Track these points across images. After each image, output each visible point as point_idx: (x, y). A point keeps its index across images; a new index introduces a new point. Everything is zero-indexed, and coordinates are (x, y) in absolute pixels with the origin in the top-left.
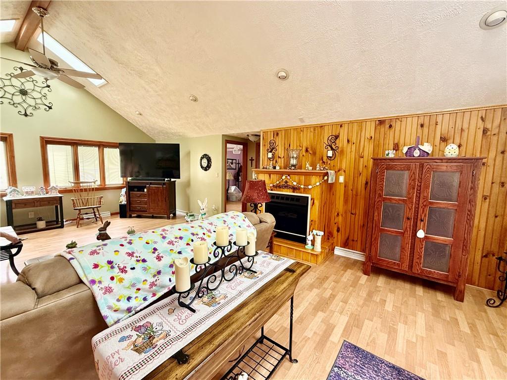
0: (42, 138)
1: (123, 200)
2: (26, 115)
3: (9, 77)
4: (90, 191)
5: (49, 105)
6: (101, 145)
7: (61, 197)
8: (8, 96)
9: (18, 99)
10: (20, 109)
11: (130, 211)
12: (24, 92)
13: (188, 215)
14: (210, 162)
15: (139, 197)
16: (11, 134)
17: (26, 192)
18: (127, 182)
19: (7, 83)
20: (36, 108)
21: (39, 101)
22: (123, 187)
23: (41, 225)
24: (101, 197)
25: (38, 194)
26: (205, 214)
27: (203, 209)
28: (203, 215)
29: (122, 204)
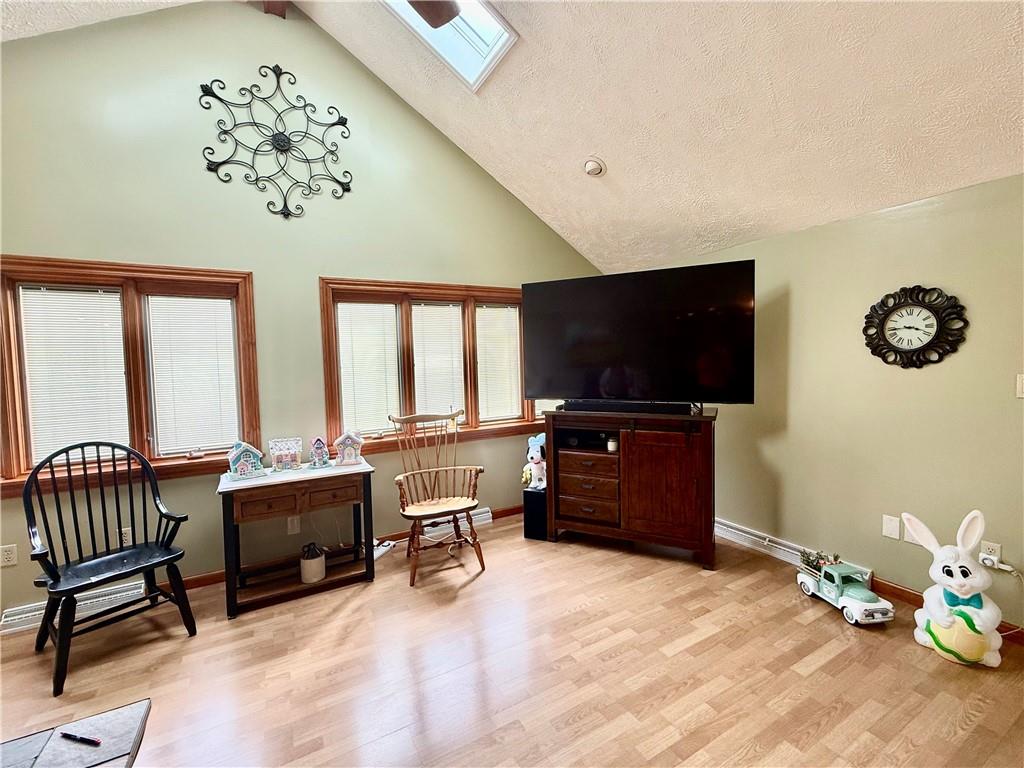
0: (325, 282)
1: (535, 475)
2: (286, 213)
3: (247, 98)
4: (443, 443)
5: (344, 180)
6: (470, 298)
8: (244, 156)
9: (267, 164)
10: (273, 194)
11: (558, 516)
12: (282, 144)
13: (829, 577)
14: (960, 324)
15: (588, 470)
16: (250, 275)
17: (279, 460)
18: (551, 417)
19: (242, 115)
20: (311, 190)
21: (318, 168)
22: (525, 426)
23: (312, 571)
24: (478, 472)
25: (308, 461)
26: (976, 600)
27: (965, 574)
28: (967, 602)
29: (529, 488)
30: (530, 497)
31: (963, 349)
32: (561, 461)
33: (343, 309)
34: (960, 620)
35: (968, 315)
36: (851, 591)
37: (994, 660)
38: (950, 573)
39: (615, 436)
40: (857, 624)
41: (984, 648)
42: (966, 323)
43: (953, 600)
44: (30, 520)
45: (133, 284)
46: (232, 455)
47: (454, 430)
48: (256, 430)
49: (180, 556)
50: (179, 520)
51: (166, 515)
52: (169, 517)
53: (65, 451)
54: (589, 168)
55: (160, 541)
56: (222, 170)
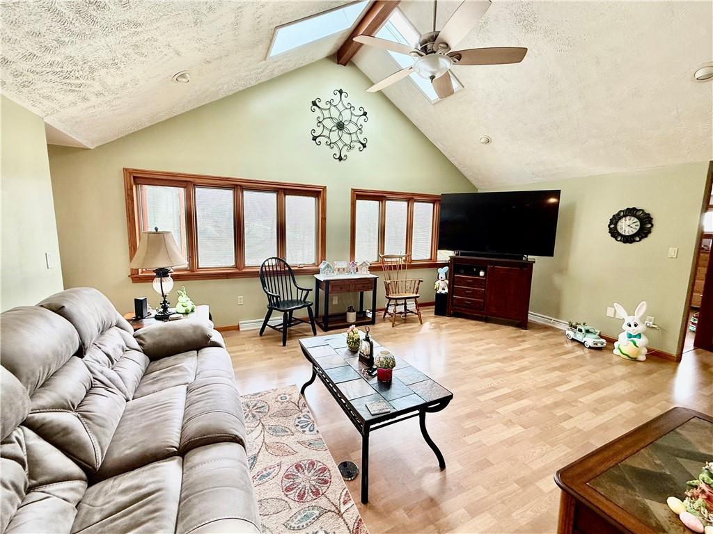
0: (354, 191)
1: (442, 286)
2: (340, 159)
3: (328, 106)
4: (400, 268)
5: (364, 142)
7: (376, 279)
8: (326, 133)
9: (334, 136)
10: (336, 151)
11: (452, 305)
12: (340, 126)
13: (580, 330)
14: (649, 226)
15: (469, 284)
16: (325, 187)
17: (339, 269)
18: (452, 258)
19: (326, 114)
20: (351, 148)
21: (354, 137)
22: (433, 265)
23: (352, 317)
24: (420, 281)
25: (349, 272)
26: (639, 336)
27: (636, 326)
28: (635, 337)
29: (438, 292)
30: (439, 296)
31: (650, 236)
32: (455, 280)
33: (359, 202)
34: (632, 343)
35: (654, 222)
36: (589, 335)
37: (643, 358)
38: (630, 326)
39: (483, 269)
40: (590, 348)
41: (639, 353)
42: (652, 225)
43: (630, 336)
44: (264, 285)
45: (283, 191)
46: (322, 266)
47: (403, 263)
48: (324, 258)
49: (312, 304)
50: (308, 290)
51: (300, 289)
52: (303, 290)
53: (267, 260)
54: (482, 141)
55: (299, 299)
56: (318, 140)
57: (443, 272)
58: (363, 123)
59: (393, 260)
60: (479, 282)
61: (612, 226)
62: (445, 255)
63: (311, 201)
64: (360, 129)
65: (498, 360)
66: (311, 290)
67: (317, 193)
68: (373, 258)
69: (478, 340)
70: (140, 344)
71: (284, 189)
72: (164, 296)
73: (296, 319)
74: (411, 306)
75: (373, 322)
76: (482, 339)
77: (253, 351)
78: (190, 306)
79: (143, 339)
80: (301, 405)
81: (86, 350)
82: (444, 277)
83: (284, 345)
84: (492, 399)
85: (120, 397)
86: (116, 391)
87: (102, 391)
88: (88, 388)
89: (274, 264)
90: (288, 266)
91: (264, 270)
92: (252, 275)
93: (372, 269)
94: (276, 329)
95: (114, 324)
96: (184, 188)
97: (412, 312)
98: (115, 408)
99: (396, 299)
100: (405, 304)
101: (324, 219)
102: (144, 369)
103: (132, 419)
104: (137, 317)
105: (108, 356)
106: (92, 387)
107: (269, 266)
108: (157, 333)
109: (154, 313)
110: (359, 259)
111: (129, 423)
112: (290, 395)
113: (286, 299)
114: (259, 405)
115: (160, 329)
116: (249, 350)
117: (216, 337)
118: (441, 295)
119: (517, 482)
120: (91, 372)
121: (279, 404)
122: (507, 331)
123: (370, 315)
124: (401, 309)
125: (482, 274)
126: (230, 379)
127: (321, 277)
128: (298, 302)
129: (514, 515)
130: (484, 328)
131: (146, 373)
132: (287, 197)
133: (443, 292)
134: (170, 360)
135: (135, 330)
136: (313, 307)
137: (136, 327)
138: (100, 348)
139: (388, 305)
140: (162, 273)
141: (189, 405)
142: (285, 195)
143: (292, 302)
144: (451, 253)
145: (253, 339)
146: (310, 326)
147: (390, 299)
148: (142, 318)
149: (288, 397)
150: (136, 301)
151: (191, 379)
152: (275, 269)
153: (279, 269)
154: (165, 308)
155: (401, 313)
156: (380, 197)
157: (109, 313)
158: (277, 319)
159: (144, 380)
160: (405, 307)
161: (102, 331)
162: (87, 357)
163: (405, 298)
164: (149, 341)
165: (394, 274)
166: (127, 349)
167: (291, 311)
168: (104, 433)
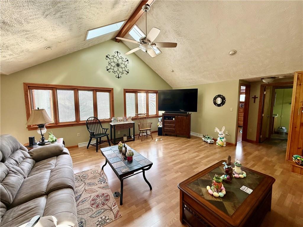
0: (124, 90)
2: (119, 77)
3: (113, 58)
4: (144, 119)
5: (128, 71)
6: (147, 92)
7: (134, 123)
8: (112, 68)
9: (116, 69)
10: (117, 74)
11: (164, 131)
12: (118, 65)
13: (206, 138)
14: (224, 101)
15: (170, 123)
16: (113, 88)
17: (119, 120)
18: (163, 114)
19: (112, 60)
20: (122, 73)
21: (124, 69)
22: (157, 116)
23: (125, 139)
24: (151, 123)
25: (123, 121)
26: (223, 138)
27: (222, 135)
28: (222, 138)
29: (159, 127)
30: (159, 128)
31: (225, 104)
32: (165, 122)
33: (127, 94)
34: (221, 141)
35: (226, 99)
36: (209, 139)
37: (225, 146)
38: (220, 135)
39: (174, 117)
40: (209, 143)
41: (223, 144)
42: (225, 100)
43: (220, 138)
44: (88, 128)
45: (95, 90)
46: (112, 119)
47: (145, 116)
48: (113, 116)
49: (108, 134)
50: (107, 129)
51: (104, 129)
52: (105, 129)
53: (90, 118)
54: (171, 71)
55: (103, 133)
56: (109, 70)
57: (160, 119)
58: (127, 64)
59: (141, 115)
60: (173, 123)
61: (214, 101)
62: (161, 113)
63: (107, 94)
64: (126, 66)
65: (178, 150)
66: (108, 129)
67: (110, 91)
68: (133, 115)
69: (172, 144)
70: (31, 156)
71: (96, 90)
72: (42, 135)
73: (102, 141)
74: (149, 133)
75: (134, 140)
76: (173, 143)
77: (84, 155)
78: (54, 138)
79: (32, 153)
80: (101, 174)
81: (6, 159)
82: (161, 121)
83: (97, 151)
84: (173, 164)
85: (21, 176)
86: (20, 174)
87: (13, 175)
88: (6, 173)
89: (92, 119)
90: (98, 120)
91: (88, 122)
92: (83, 124)
93: (133, 119)
94: (94, 146)
95: (19, 148)
96: (52, 90)
97: (149, 135)
98: (19, 180)
99: (142, 130)
100: (147, 132)
101: (113, 101)
102: (32, 165)
103: (26, 184)
104: (30, 145)
105: (16, 161)
106: (8, 173)
107: (90, 120)
108: (39, 151)
109: (38, 143)
110: (128, 115)
111: (25, 186)
112: (97, 171)
113: (98, 133)
114: (84, 176)
115: (40, 149)
116: (82, 155)
117: (66, 150)
118: (160, 127)
119: (175, 191)
120: (8, 168)
121: (92, 174)
122: (182, 140)
123: (133, 138)
124: (145, 134)
125: (174, 119)
126: (70, 166)
127: (112, 124)
128: (103, 134)
129: (172, 201)
130: (175, 139)
131: (33, 167)
132: (97, 93)
133: (161, 127)
134: (45, 161)
135: (29, 150)
136: (109, 136)
137: (29, 149)
138: (12, 158)
139: (140, 133)
140: (41, 126)
141: (51, 176)
142: (96, 92)
143: (101, 134)
144: (163, 112)
145: (84, 150)
146: (108, 143)
147: (141, 130)
148: (33, 145)
149: (96, 171)
150: (30, 138)
151: (53, 167)
152: (93, 122)
153: (94, 121)
154: (43, 140)
155: (145, 136)
156: (135, 92)
157: (16, 144)
158: (94, 142)
159: (33, 169)
160: (147, 133)
161: (13, 152)
162: (6, 162)
163: (146, 130)
164: (35, 154)
165: (142, 121)
166: (25, 158)
167: (100, 138)
168: (14, 190)
